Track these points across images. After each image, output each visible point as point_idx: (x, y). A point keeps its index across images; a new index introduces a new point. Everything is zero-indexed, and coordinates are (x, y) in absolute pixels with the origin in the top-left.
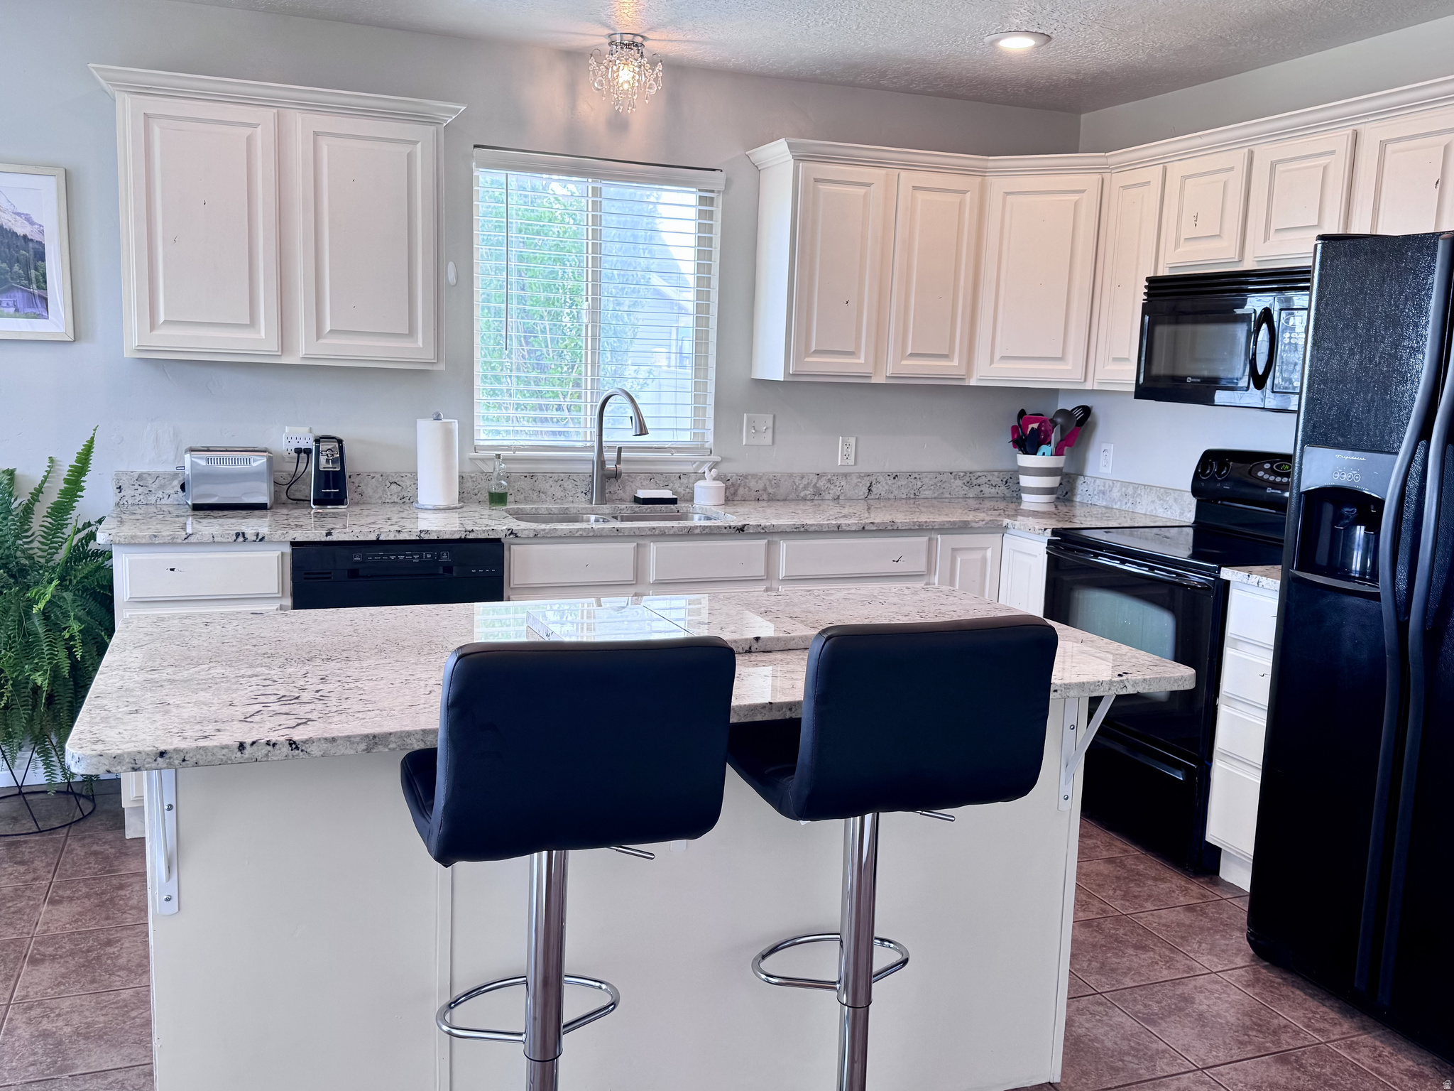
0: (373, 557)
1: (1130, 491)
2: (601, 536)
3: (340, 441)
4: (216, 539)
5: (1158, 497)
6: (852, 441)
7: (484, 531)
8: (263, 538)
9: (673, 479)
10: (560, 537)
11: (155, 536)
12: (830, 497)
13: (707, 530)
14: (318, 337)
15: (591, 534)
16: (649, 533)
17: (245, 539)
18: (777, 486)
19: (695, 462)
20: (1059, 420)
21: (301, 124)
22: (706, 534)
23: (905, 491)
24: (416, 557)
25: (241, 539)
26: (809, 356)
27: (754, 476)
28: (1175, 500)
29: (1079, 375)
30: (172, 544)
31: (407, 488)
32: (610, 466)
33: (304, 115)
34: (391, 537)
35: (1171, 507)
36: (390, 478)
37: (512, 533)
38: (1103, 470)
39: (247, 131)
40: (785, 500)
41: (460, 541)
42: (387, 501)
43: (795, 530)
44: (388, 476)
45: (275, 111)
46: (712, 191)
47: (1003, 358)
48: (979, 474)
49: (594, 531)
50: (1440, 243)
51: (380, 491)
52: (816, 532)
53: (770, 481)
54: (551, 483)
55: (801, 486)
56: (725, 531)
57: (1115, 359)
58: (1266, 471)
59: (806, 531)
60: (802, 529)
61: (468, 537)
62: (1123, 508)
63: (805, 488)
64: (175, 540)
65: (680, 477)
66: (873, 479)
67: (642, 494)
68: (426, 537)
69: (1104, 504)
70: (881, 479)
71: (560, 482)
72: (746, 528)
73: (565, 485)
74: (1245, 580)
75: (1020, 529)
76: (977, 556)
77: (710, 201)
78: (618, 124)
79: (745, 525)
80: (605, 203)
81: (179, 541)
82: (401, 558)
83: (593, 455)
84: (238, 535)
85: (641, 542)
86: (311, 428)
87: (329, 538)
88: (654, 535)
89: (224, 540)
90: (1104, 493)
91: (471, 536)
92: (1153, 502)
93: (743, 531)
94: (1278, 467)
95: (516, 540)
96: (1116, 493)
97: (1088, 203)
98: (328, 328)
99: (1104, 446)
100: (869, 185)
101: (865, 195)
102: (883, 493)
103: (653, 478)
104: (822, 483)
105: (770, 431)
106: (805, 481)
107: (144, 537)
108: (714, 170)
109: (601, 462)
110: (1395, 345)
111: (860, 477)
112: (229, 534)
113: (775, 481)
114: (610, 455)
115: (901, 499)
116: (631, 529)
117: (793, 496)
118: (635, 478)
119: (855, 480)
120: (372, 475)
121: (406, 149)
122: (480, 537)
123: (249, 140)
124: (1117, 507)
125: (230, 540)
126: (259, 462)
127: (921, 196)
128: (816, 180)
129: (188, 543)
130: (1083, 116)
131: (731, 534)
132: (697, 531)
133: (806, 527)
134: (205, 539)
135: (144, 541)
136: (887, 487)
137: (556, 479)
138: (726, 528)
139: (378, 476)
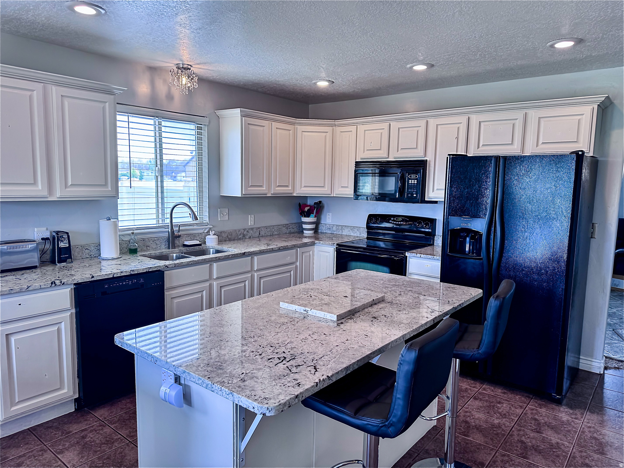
0: (113, 284)
1: (340, 228)
2: (199, 263)
3: (67, 233)
4: (42, 287)
5: (351, 229)
6: (253, 216)
7: (156, 267)
8: (64, 283)
9: (196, 236)
10: (184, 265)
11: (12, 290)
12: (247, 237)
14: (66, 187)
15: (195, 263)
16: (215, 259)
17: (56, 285)
18: (232, 235)
19: (203, 229)
20: (315, 206)
21: (55, 92)
22: (233, 257)
23: (269, 233)
24: (130, 282)
25: (54, 285)
26: (249, 188)
27: (224, 232)
28: (357, 230)
29: (329, 192)
30: (21, 292)
31: (92, 250)
32: (175, 233)
33: (57, 87)
34: (119, 275)
35: (356, 232)
36: (85, 247)
37: (166, 266)
38: (327, 221)
39: (29, 93)
40: (234, 240)
42: (84, 257)
43: (260, 252)
44: (84, 246)
45: (42, 84)
46: (201, 125)
47: (305, 186)
48: (289, 225)
49: (196, 261)
50: (493, 159)
51: (81, 253)
52: (266, 252)
53: (229, 233)
55: (239, 234)
56: (239, 255)
57: (342, 187)
58: (392, 220)
60: (262, 251)
61: (149, 270)
62: (338, 233)
63: (240, 235)
64: (22, 290)
65: (199, 235)
66: (260, 229)
68: (133, 273)
69: (330, 232)
70: (263, 229)
74: (415, 256)
75: (323, 244)
76: (308, 254)
77: (200, 128)
78: (170, 97)
79: (245, 252)
80: (163, 128)
81: (24, 290)
82: (124, 283)
83: (169, 229)
84: (52, 283)
85: (211, 263)
86: (47, 228)
88: (216, 260)
89: (45, 287)
90: (330, 229)
91: (151, 270)
92: (349, 231)
93: (245, 254)
94: (396, 219)
95: (168, 269)
96: (334, 228)
97: (329, 135)
98: (70, 183)
99: (328, 214)
100: (264, 126)
101: (263, 130)
102: (263, 234)
103: (190, 236)
104: (245, 233)
105: (227, 215)
106: (240, 232)
107: (6, 291)
108: (204, 117)
109: (173, 232)
110: (480, 187)
111: (256, 229)
112: (48, 284)
113: (230, 233)
114: (175, 229)
115: (268, 236)
116: (209, 259)
117: (236, 238)
118: (183, 237)
119: (255, 230)
120: (77, 246)
121: (102, 105)
122: (154, 270)
123: (31, 97)
124: (336, 233)
125: (48, 286)
127: (278, 131)
128: (248, 124)
129: (28, 290)
130: (310, 106)
132: (230, 257)
134: (37, 288)
135: (6, 293)
136: (264, 232)
139: (80, 247)
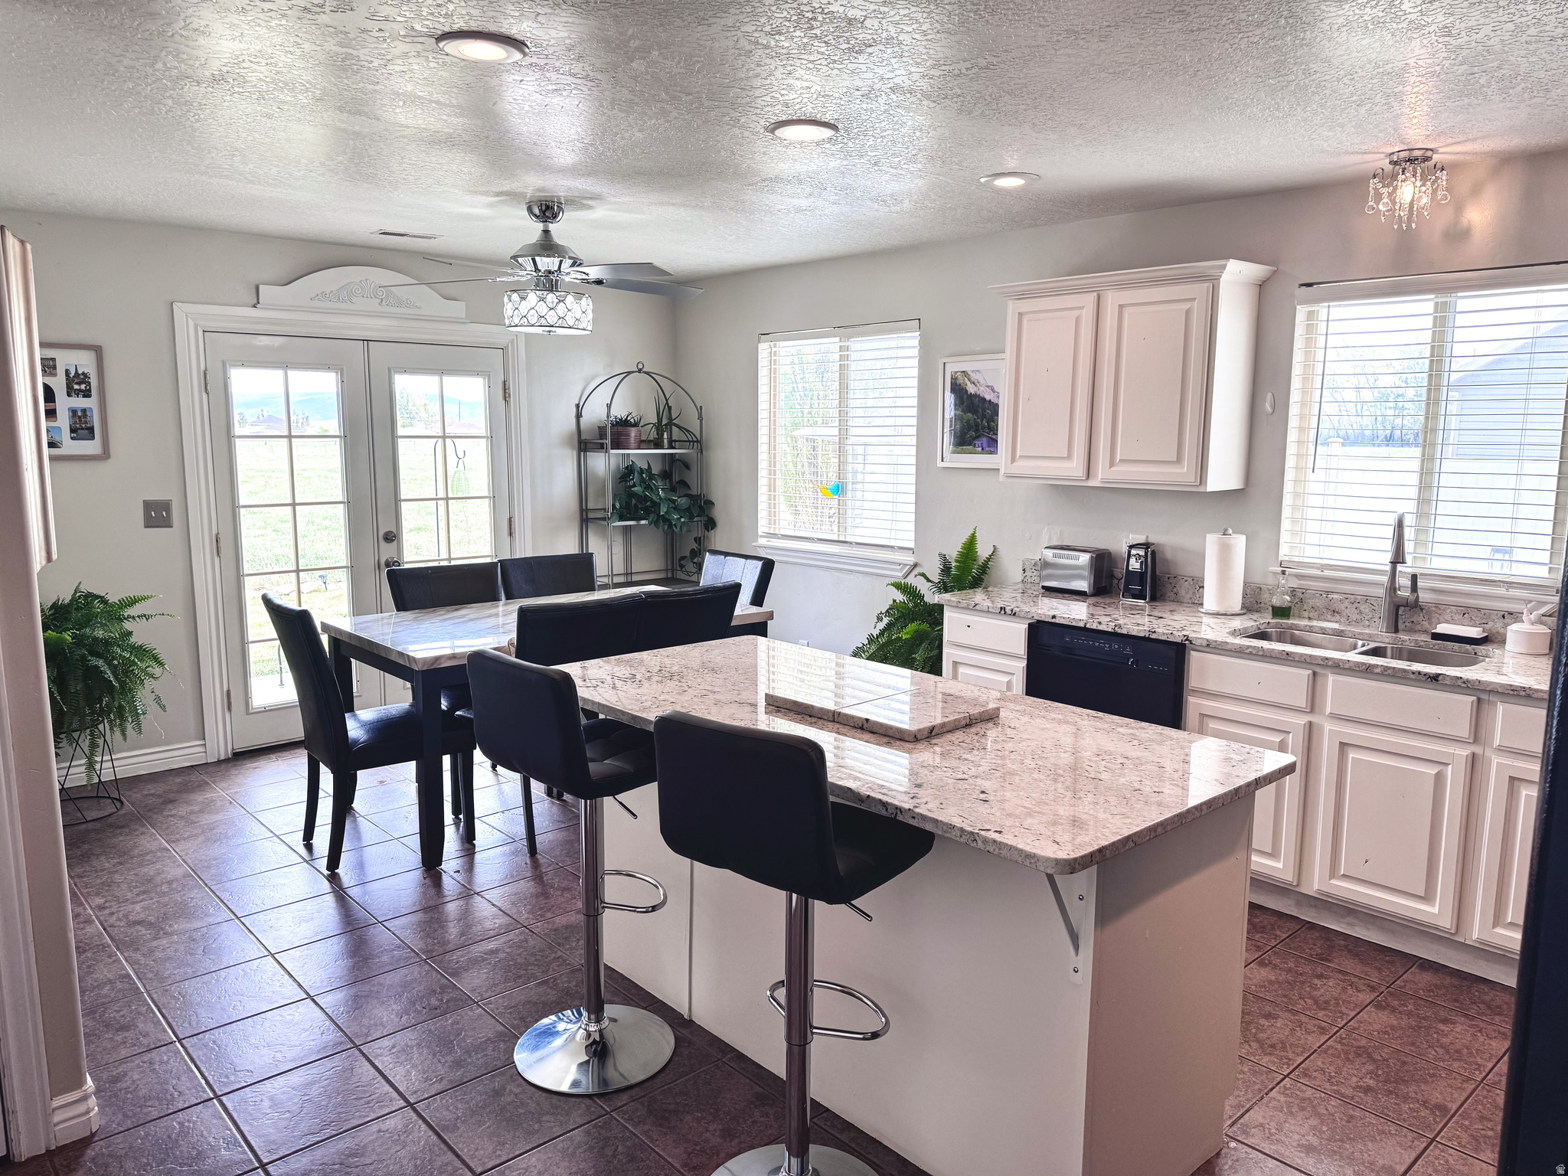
0: (1078, 639)
7: (1164, 634)
9: (1493, 617)
10: (1231, 650)
13: (1389, 671)
14: (1112, 465)
15: (1261, 653)
17: (1005, 612)
19: (1530, 602)
25: (1003, 612)
32: (1405, 593)
34: (1094, 627)
37: (1187, 640)
41: (1144, 638)
43: (1512, 693)
49: (1263, 651)
51: (1191, 592)
54: (1346, 604)
59: (1529, 696)
60: (1523, 693)
65: (1503, 617)
67: (1443, 628)
71: (1356, 605)
72: (1440, 678)
73: (1362, 608)
83: (1385, 579)
84: (1001, 609)
87: (1053, 620)
91: (1154, 636)
93: (1437, 681)
95: (1194, 647)
98: (1118, 457)
103: (1466, 613)
109: (1392, 588)
114: (1404, 582)
116: (1302, 655)
118: (1444, 610)
122: (1160, 638)
126: (1085, 558)
131: (1420, 680)
132: (1378, 670)
133: (1528, 692)
137: (1352, 600)
138: (1413, 673)
139: (1190, 580)
